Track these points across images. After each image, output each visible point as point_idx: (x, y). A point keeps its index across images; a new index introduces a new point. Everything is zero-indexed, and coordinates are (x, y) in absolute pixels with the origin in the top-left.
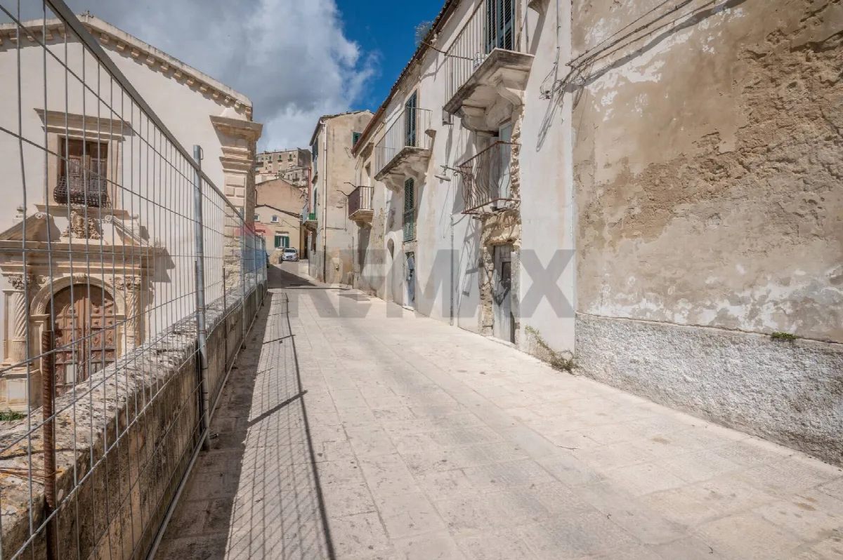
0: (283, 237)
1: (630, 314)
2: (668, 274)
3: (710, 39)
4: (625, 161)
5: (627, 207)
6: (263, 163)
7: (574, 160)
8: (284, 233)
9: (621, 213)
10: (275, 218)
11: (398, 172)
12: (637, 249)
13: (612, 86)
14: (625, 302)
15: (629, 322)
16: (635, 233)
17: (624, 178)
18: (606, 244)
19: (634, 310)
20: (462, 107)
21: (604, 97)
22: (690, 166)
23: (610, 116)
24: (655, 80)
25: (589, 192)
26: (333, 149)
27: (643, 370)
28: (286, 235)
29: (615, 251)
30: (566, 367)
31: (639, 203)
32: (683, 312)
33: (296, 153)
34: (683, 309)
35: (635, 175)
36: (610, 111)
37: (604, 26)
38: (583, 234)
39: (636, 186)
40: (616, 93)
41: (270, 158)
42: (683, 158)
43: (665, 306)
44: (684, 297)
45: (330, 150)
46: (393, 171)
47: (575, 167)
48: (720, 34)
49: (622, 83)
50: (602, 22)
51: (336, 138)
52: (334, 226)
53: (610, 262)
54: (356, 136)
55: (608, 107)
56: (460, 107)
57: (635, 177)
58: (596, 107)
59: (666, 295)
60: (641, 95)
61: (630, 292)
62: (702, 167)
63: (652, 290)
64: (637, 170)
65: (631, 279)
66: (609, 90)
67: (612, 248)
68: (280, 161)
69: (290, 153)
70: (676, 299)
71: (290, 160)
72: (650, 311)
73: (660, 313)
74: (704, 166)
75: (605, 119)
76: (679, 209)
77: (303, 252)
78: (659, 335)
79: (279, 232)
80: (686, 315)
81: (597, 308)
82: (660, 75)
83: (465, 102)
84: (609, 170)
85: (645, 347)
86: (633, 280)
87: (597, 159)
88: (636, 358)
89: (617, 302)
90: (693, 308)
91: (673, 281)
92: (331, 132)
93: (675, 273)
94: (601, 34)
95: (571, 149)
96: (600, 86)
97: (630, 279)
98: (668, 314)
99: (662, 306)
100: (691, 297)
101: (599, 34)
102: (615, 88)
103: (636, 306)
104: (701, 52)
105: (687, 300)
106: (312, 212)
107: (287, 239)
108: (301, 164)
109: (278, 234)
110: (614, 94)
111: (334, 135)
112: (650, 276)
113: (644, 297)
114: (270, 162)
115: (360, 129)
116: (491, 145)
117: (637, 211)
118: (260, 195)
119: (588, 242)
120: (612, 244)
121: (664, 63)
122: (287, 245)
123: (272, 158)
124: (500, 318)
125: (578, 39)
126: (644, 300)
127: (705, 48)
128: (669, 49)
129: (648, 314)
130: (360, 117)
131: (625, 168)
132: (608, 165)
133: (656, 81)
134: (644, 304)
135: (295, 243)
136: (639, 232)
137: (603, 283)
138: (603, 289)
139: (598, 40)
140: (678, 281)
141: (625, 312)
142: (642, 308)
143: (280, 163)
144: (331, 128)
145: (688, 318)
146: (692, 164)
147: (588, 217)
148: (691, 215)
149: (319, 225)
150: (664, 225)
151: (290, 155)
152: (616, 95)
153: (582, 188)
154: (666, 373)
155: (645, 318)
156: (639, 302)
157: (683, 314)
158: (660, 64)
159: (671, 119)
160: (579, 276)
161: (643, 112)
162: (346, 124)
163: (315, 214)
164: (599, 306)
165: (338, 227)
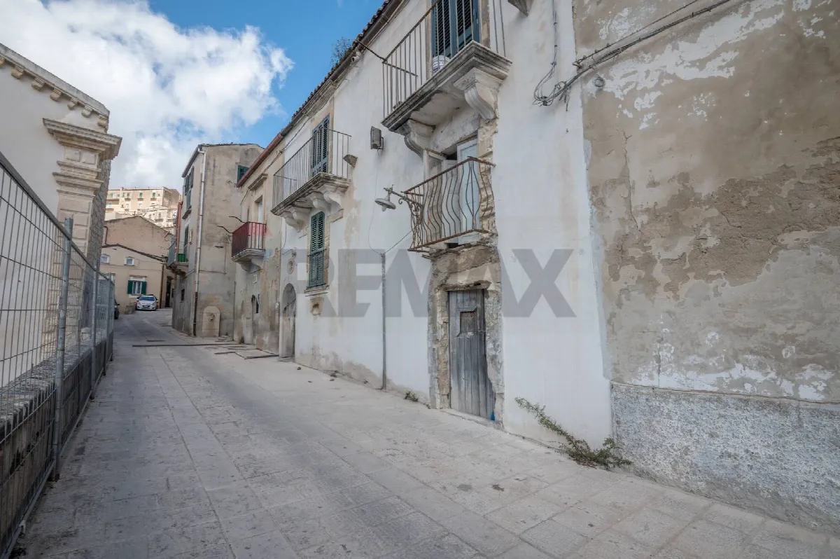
0: (139, 282)
1: (713, 385)
2: (781, 329)
3: (815, 21)
4: (684, 177)
5: (692, 238)
6: (118, 200)
7: (590, 179)
8: (141, 277)
9: (683, 245)
10: (130, 260)
11: (304, 205)
12: (717, 294)
13: (651, 85)
14: (703, 368)
15: (717, 398)
16: (712, 273)
17: (684, 200)
18: (660, 289)
19: (720, 380)
20: (409, 122)
21: (638, 100)
22: (802, 181)
23: (649, 122)
24: (725, 74)
25: (622, 220)
26: (213, 182)
27: (746, 469)
28: (143, 280)
29: (677, 297)
30: (599, 459)
31: (713, 231)
32: (815, 383)
33: (161, 192)
34: (814, 378)
35: (703, 195)
36: (650, 116)
37: (629, 17)
38: (615, 276)
39: (706, 209)
40: (659, 93)
41: (128, 195)
42: (786, 172)
43: (778, 374)
44: (812, 361)
45: (209, 183)
46: (299, 204)
47: (594, 190)
48: (832, 14)
49: (666, 82)
50: (626, 12)
51: (217, 169)
52: (209, 269)
53: (669, 313)
54: (241, 170)
55: (646, 111)
56: (405, 121)
57: (703, 198)
58: (625, 112)
59: (779, 358)
60: (702, 95)
61: (712, 354)
62: (822, 182)
63: (752, 352)
64: (706, 188)
65: (712, 336)
66: (645, 91)
67: (671, 294)
68: (141, 199)
69: (154, 191)
70: (799, 365)
71: (153, 199)
72: (752, 382)
73: (771, 384)
74: (825, 181)
75: (644, 126)
76: (789, 238)
77: (164, 299)
78: (774, 417)
79: (135, 276)
80: (821, 388)
81: (651, 377)
82: (732, 69)
83: (414, 115)
84: (656, 190)
85: (747, 434)
86: (714, 337)
87: (633, 176)
88: (731, 450)
89: (688, 368)
90: (833, 379)
91: (791, 339)
92: (212, 163)
93: (793, 327)
94: (626, 26)
95: (584, 166)
96: (631, 87)
97: (709, 336)
98: (787, 387)
99: (773, 375)
100: (827, 362)
101: (623, 26)
102: (657, 87)
103: (724, 375)
104: (800, 38)
105: (821, 367)
106: (181, 252)
107: (145, 284)
108: (167, 204)
109: (132, 279)
110: (654, 95)
111: (214, 166)
112: (748, 332)
113: (738, 362)
114: (128, 199)
115: (247, 162)
116: (443, 170)
117: (712, 242)
118: (111, 234)
119: (625, 286)
120: (672, 288)
121: (737, 53)
122: (144, 292)
123: (131, 195)
124: (459, 384)
125: (586, 34)
126: (739, 366)
127: (808, 33)
128: (746, 37)
129: (748, 386)
130: (248, 150)
131: (684, 186)
132: (653, 184)
133: (727, 76)
134: (737, 371)
135: (155, 288)
136: (719, 271)
137: (659, 342)
138: (660, 350)
139: (621, 34)
140: (800, 339)
141: (705, 382)
142: (736, 377)
143: (141, 202)
144: (212, 158)
145: (826, 391)
146: (804, 178)
147: (622, 251)
148: (812, 246)
149: (190, 268)
150: (763, 261)
151: (154, 194)
152: (659, 97)
153: (607, 214)
154: (791, 473)
155: (741, 391)
156: (728, 367)
157: (815, 387)
158: (730, 56)
159: (760, 121)
160: (613, 332)
161: (709, 116)
162: (230, 156)
163: (184, 255)
164: (655, 373)
165: (215, 270)
